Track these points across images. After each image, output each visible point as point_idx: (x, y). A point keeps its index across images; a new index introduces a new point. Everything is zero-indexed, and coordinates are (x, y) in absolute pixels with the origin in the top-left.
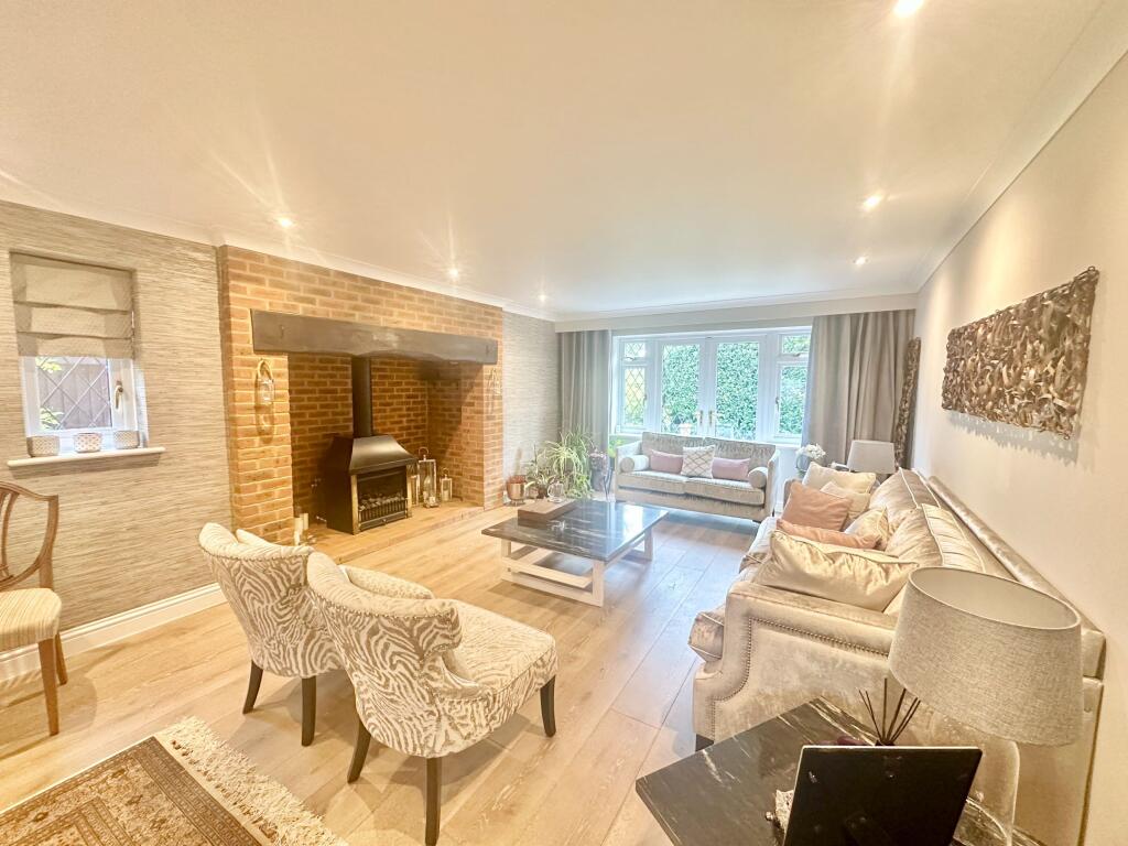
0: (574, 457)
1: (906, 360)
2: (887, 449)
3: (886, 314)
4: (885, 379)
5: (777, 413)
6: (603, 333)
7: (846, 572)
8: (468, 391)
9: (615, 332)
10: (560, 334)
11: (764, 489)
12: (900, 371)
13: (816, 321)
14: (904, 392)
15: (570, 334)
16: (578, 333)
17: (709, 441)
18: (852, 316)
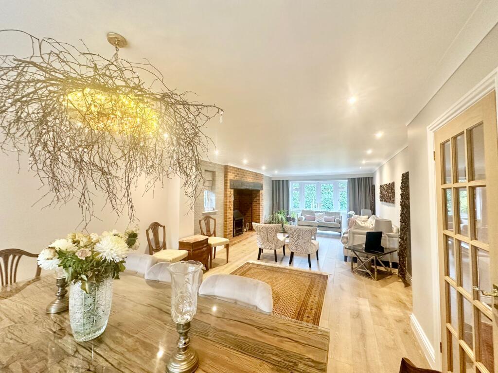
0: (282, 216)
1: (372, 190)
2: (370, 211)
3: (366, 178)
4: (367, 195)
5: (339, 204)
6: (287, 181)
7: (366, 225)
8: (255, 198)
9: (291, 181)
10: (273, 181)
11: (340, 223)
12: (371, 193)
13: (348, 179)
14: (372, 198)
15: (276, 181)
16: (279, 181)
17: (322, 212)
18: (358, 178)
